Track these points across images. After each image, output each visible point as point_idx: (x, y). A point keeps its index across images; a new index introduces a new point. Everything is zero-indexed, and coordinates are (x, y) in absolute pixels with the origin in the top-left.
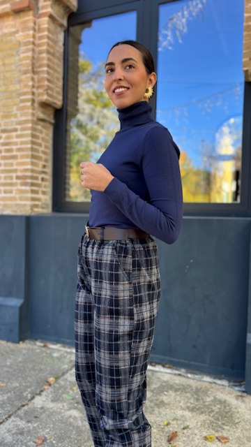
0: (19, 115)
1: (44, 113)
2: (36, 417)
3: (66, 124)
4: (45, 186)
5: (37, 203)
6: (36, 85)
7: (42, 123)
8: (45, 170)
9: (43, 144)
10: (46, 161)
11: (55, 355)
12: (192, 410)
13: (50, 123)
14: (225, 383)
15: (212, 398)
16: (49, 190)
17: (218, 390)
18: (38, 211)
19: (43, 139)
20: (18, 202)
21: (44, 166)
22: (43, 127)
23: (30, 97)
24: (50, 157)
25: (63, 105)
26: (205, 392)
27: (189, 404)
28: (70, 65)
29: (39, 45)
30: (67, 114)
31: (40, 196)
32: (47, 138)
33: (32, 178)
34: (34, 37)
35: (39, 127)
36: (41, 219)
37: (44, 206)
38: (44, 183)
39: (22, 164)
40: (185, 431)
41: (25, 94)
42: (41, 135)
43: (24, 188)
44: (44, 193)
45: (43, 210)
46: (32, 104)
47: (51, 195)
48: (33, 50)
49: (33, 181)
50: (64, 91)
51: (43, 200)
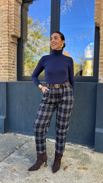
0: (3, 41)
1: (13, 40)
2: (11, 161)
3: (22, 44)
4: (14, 70)
5: (11, 77)
6: (10, 28)
7: (12, 44)
9: (13, 53)
10: (14, 59)
11: (19, 138)
12: (73, 158)
13: (16, 44)
14: (86, 147)
15: (82, 153)
17: (84, 150)
18: (12, 80)
19: (13, 51)
20: (3, 76)
21: (14, 62)
23: (7, 33)
24: (16, 58)
25: (21, 37)
26: (79, 151)
27: (72, 156)
28: (24, 19)
29: (11, 11)
30: (23, 40)
31: (12, 74)
32: (15, 50)
33: (9, 66)
34: (8, 7)
35: (11, 45)
36: (12, 83)
37: (14, 78)
39: (4, 61)
40: (71, 166)
41: (5, 31)
42: (12, 49)
43: (5, 71)
45: (14, 80)
46: (8, 36)
47: (16, 73)
48: (8, 13)
49: (9, 68)
50: (21, 31)
51: (13, 76)
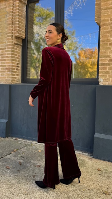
0: (7, 42)
1: (17, 41)
5: (14, 79)
6: (14, 29)
7: (16, 45)
10: (19, 61)
13: (20, 45)
16: (20, 74)
18: (15, 82)
19: (17, 52)
20: (7, 79)
21: (18, 64)
23: (11, 34)
29: (15, 13)
30: (27, 41)
31: (16, 76)
34: (13, 9)
36: (16, 86)
38: (17, 71)
39: (8, 63)
41: (9, 33)
43: (9, 73)
45: (17, 82)
46: (12, 37)
47: (21, 76)
48: (12, 15)
49: (13, 70)
50: (26, 31)
51: (17, 78)
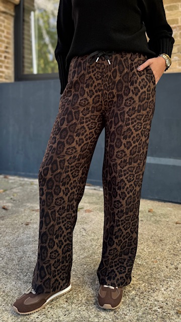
1: (5, 7)
3: (23, 16)
4: (8, 63)
7: (4, 15)
8: (7, 50)
9: (6, 31)
10: (8, 43)
13: (11, 15)
16: (11, 65)
19: (5, 27)
21: (7, 48)
22: (5, 18)
24: (12, 41)
25: (20, 2)
31: (3, 69)
32: (9, 26)
35: (2, 18)
37: (7, 77)
38: (6, 60)
42: (3, 24)
44: (7, 68)
45: (7, 80)
47: (13, 70)
51: (6, 73)
